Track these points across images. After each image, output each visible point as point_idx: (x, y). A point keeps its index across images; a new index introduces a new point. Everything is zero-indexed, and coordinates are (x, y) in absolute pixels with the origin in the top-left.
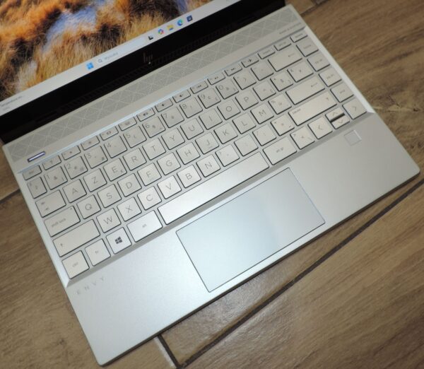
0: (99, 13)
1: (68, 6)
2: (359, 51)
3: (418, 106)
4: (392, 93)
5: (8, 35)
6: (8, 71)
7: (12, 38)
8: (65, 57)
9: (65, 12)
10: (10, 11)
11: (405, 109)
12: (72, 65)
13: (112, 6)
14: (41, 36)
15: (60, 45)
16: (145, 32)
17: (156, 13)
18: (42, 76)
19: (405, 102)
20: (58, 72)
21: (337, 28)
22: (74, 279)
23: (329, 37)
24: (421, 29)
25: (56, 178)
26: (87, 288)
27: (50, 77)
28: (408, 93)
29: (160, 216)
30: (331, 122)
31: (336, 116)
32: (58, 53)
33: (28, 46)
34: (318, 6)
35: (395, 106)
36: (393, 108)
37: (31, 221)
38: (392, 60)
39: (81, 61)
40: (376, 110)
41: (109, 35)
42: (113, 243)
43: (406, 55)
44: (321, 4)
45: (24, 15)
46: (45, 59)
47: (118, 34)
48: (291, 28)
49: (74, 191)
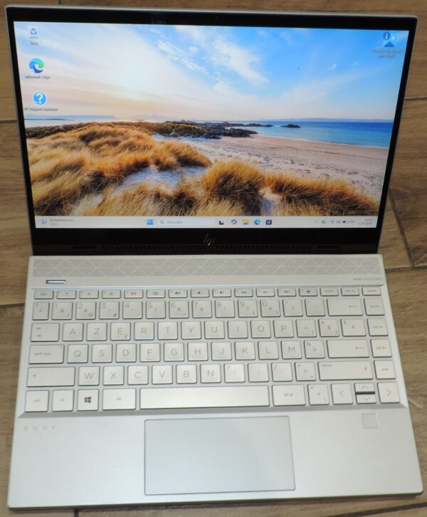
0: (183, 181)
1: (158, 163)
5: (92, 164)
6: (75, 193)
7: (94, 169)
8: (131, 205)
9: (153, 167)
10: (105, 146)
12: (134, 215)
13: (198, 180)
14: (120, 178)
15: (133, 192)
16: (218, 215)
17: (238, 203)
18: (101, 211)
20: (117, 214)
22: (29, 414)
23: (407, 306)
25: (62, 311)
26: (35, 428)
27: (108, 215)
29: (138, 398)
30: (357, 393)
31: (365, 390)
32: (126, 198)
33: (104, 181)
34: (414, 268)
37: (18, 339)
39: (144, 214)
41: (183, 203)
42: (81, 400)
45: (115, 154)
46: (112, 198)
47: (191, 206)
48: (368, 279)
49: (73, 332)
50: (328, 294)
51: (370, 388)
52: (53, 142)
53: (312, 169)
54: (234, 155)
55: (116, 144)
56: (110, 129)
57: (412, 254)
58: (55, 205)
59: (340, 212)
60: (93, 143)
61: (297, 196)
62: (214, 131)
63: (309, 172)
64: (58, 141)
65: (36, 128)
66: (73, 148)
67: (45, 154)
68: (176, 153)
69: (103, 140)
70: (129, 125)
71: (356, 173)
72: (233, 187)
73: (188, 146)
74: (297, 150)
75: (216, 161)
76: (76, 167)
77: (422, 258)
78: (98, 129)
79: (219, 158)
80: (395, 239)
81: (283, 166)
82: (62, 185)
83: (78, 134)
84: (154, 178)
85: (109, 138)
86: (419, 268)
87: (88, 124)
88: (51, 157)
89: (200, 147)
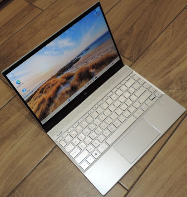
0: (71, 83)
1: (62, 84)
2: (153, 74)
3: (178, 88)
4: (169, 86)
5: (46, 97)
6: (47, 108)
7: (48, 98)
8: (62, 100)
9: (62, 86)
10: (47, 90)
11: (174, 90)
12: (64, 102)
13: (74, 80)
14: (56, 95)
15: (60, 96)
16: (84, 85)
17: (86, 79)
18: (56, 107)
19: (173, 88)
20: (60, 105)
21: (143, 68)
24: (171, 62)
25: (68, 139)
26: (91, 172)
27: (58, 107)
28: (174, 85)
29: (106, 143)
30: (152, 100)
31: (153, 98)
32: (60, 99)
33: (52, 99)
35: (171, 90)
36: (170, 91)
38: (165, 75)
39: (67, 99)
40: (165, 93)
41: (74, 89)
43: (169, 72)
44: (135, 61)
45: (51, 90)
46: (56, 102)
47: (76, 88)
49: (76, 142)
51: (154, 96)
52: (34, 99)
53: (98, 57)
54: (78, 67)
55: (49, 87)
56: (46, 84)
57: (130, 59)
58: (44, 115)
59: (110, 62)
60: (44, 91)
61: (98, 66)
62: (70, 65)
63: (97, 58)
64: (35, 98)
65: (28, 99)
66: (40, 97)
67: (34, 104)
68: (65, 78)
69: (46, 88)
70: (50, 79)
71: (108, 50)
72: (83, 75)
73: (67, 74)
74: (92, 54)
75: (75, 72)
76: (43, 101)
77: (134, 59)
78: (43, 87)
79: (75, 71)
81: (91, 61)
82: (43, 108)
83: (39, 92)
84: (63, 88)
85: (47, 87)
87: (40, 87)
88: (36, 103)
89: (70, 71)
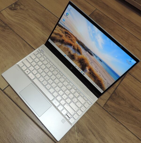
0: (75, 54)
1: (74, 47)
2: (92, 121)
3: (79, 140)
4: (81, 132)
5: (64, 38)
6: (58, 40)
7: (63, 39)
8: (64, 50)
9: (72, 47)
10: (68, 37)
11: (77, 136)
12: (64, 52)
13: (78, 56)
14: (66, 44)
15: (66, 48)
16: (77, 65)
17: (81, 66)
18: (59, 47)
19: (79, 136)
20: (61, 49)
21: (97, 114)
22: (18, 65)
23: (93, 112)
24: (104, 139)
25: (39, 56)
26: (16, 68)
27: (60, 48)
28: (82, 137)
30: (67, 115)
33: (63, 42)
34: (103, 108)
35: (77, 133)
36: (76, 133)
37: (29, 54)
38: (91, 131)
39: (65, 53)
41: (72, 57)
43: (94, 135)
45: (68, 39)
46: (63, 46)
47: (73, 59)
48: (91, 100)
49: (37, 60)
50: (81, 95)
51: (70, 116)
52: (61, 29)
53: (98, 71)
54: (87, 57)
55: (70, 37)
56: (70, 34)
57: (105, 105)
58: (54, 40)
59: (97, 84)
60: (66, 34)
61: (92, 74)
62: (87, 50)
63: (97, 71)
64: (62, 29)
66: (63, 32)
68: (78, 48)
69: (68, 35)
70: (74, 36)
71: (106, 80)
72: (82, 62)
73: (80, 48)
74: (98, 66)
75: (83, 55)
76: (61, 36)
77: (106, 108)
79: (84, 55)
80: (105, 100)
81: (94, 66)
82: (57, 37)
83: (65, 31)
84: (71, 49)
85: (69, 36)
86: (104, 109)
87: (68, 31)
88: (59, 31)
89: (83, 50)
